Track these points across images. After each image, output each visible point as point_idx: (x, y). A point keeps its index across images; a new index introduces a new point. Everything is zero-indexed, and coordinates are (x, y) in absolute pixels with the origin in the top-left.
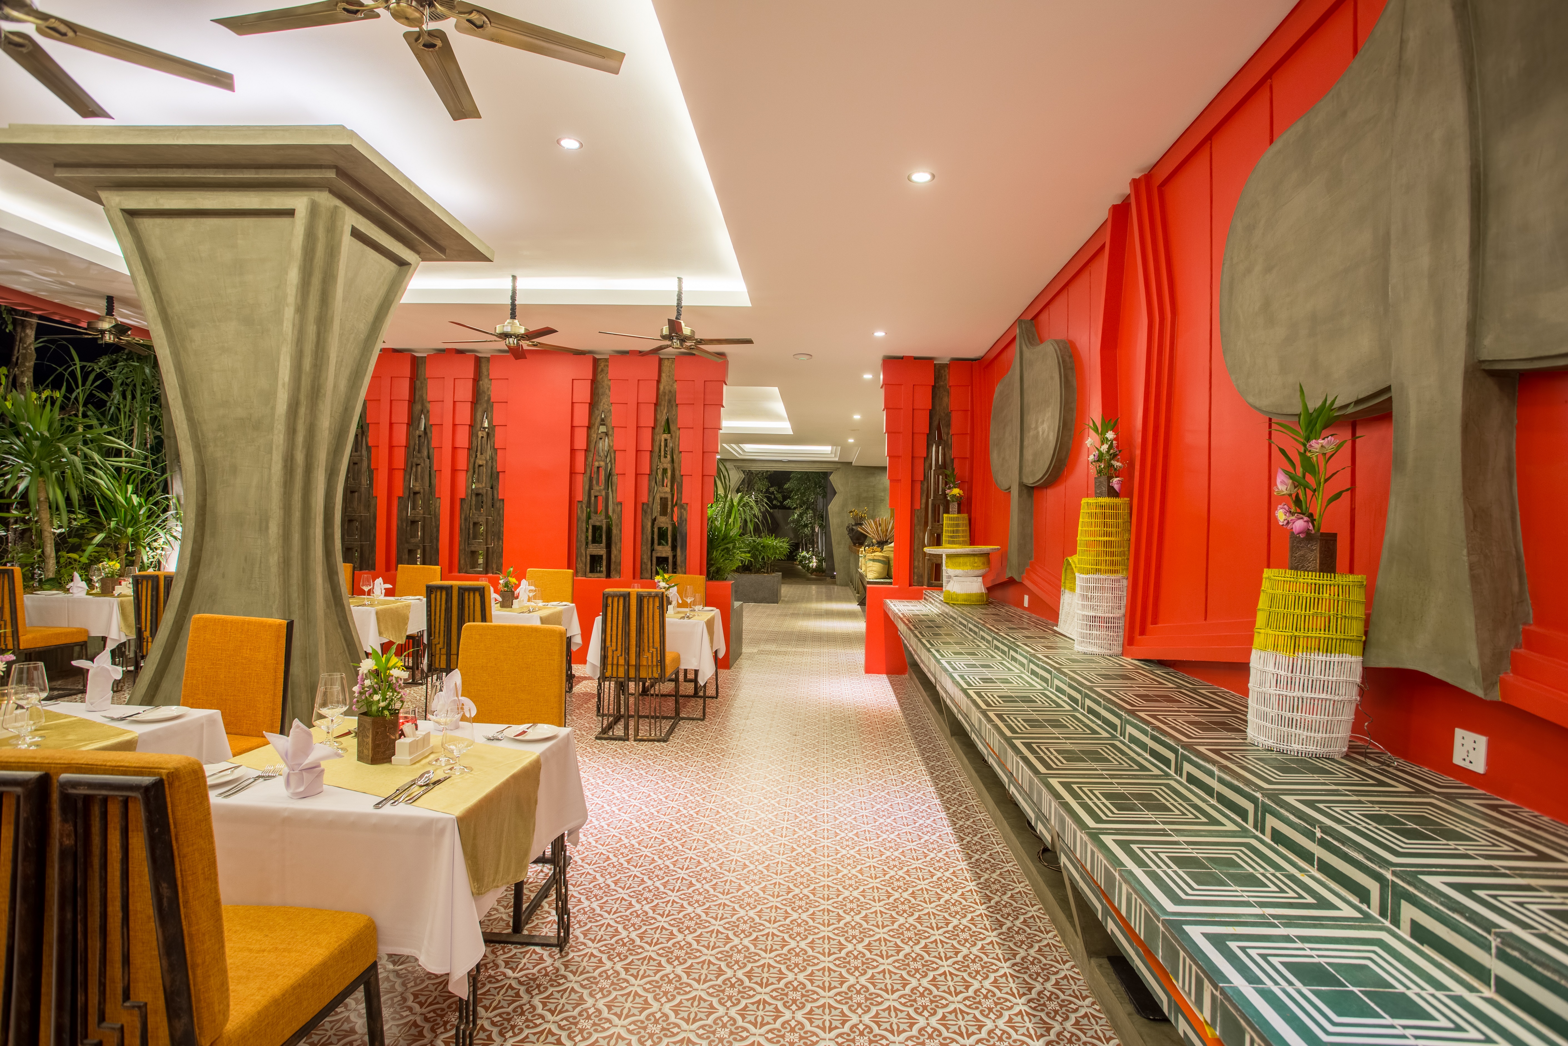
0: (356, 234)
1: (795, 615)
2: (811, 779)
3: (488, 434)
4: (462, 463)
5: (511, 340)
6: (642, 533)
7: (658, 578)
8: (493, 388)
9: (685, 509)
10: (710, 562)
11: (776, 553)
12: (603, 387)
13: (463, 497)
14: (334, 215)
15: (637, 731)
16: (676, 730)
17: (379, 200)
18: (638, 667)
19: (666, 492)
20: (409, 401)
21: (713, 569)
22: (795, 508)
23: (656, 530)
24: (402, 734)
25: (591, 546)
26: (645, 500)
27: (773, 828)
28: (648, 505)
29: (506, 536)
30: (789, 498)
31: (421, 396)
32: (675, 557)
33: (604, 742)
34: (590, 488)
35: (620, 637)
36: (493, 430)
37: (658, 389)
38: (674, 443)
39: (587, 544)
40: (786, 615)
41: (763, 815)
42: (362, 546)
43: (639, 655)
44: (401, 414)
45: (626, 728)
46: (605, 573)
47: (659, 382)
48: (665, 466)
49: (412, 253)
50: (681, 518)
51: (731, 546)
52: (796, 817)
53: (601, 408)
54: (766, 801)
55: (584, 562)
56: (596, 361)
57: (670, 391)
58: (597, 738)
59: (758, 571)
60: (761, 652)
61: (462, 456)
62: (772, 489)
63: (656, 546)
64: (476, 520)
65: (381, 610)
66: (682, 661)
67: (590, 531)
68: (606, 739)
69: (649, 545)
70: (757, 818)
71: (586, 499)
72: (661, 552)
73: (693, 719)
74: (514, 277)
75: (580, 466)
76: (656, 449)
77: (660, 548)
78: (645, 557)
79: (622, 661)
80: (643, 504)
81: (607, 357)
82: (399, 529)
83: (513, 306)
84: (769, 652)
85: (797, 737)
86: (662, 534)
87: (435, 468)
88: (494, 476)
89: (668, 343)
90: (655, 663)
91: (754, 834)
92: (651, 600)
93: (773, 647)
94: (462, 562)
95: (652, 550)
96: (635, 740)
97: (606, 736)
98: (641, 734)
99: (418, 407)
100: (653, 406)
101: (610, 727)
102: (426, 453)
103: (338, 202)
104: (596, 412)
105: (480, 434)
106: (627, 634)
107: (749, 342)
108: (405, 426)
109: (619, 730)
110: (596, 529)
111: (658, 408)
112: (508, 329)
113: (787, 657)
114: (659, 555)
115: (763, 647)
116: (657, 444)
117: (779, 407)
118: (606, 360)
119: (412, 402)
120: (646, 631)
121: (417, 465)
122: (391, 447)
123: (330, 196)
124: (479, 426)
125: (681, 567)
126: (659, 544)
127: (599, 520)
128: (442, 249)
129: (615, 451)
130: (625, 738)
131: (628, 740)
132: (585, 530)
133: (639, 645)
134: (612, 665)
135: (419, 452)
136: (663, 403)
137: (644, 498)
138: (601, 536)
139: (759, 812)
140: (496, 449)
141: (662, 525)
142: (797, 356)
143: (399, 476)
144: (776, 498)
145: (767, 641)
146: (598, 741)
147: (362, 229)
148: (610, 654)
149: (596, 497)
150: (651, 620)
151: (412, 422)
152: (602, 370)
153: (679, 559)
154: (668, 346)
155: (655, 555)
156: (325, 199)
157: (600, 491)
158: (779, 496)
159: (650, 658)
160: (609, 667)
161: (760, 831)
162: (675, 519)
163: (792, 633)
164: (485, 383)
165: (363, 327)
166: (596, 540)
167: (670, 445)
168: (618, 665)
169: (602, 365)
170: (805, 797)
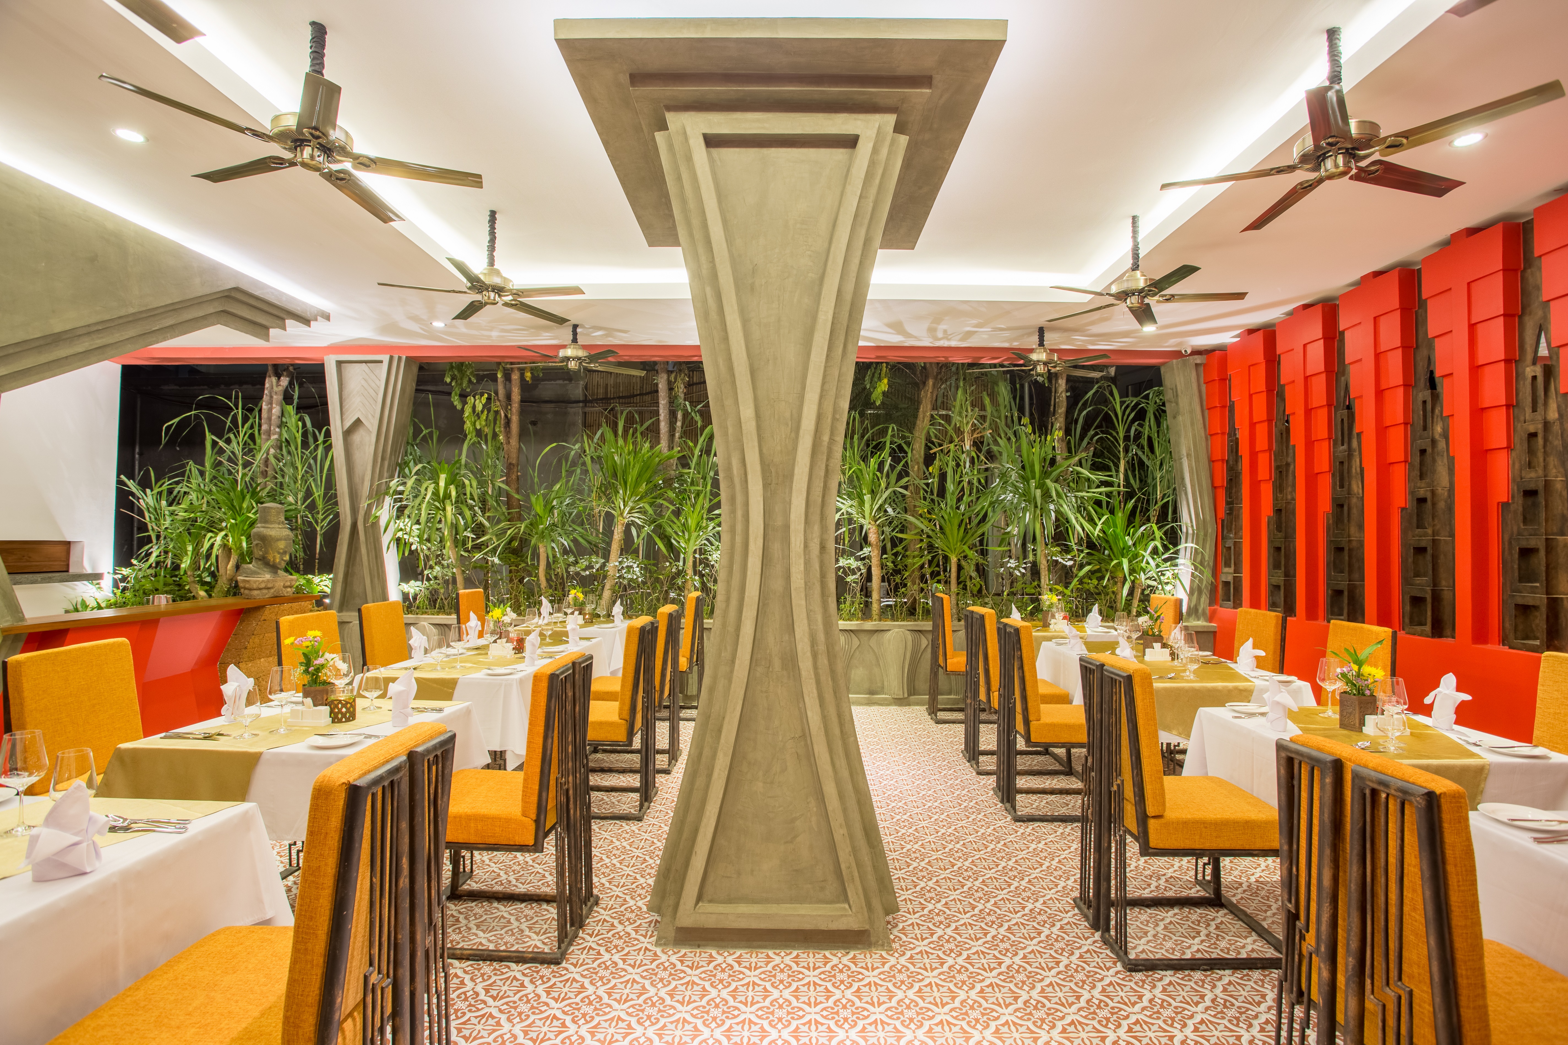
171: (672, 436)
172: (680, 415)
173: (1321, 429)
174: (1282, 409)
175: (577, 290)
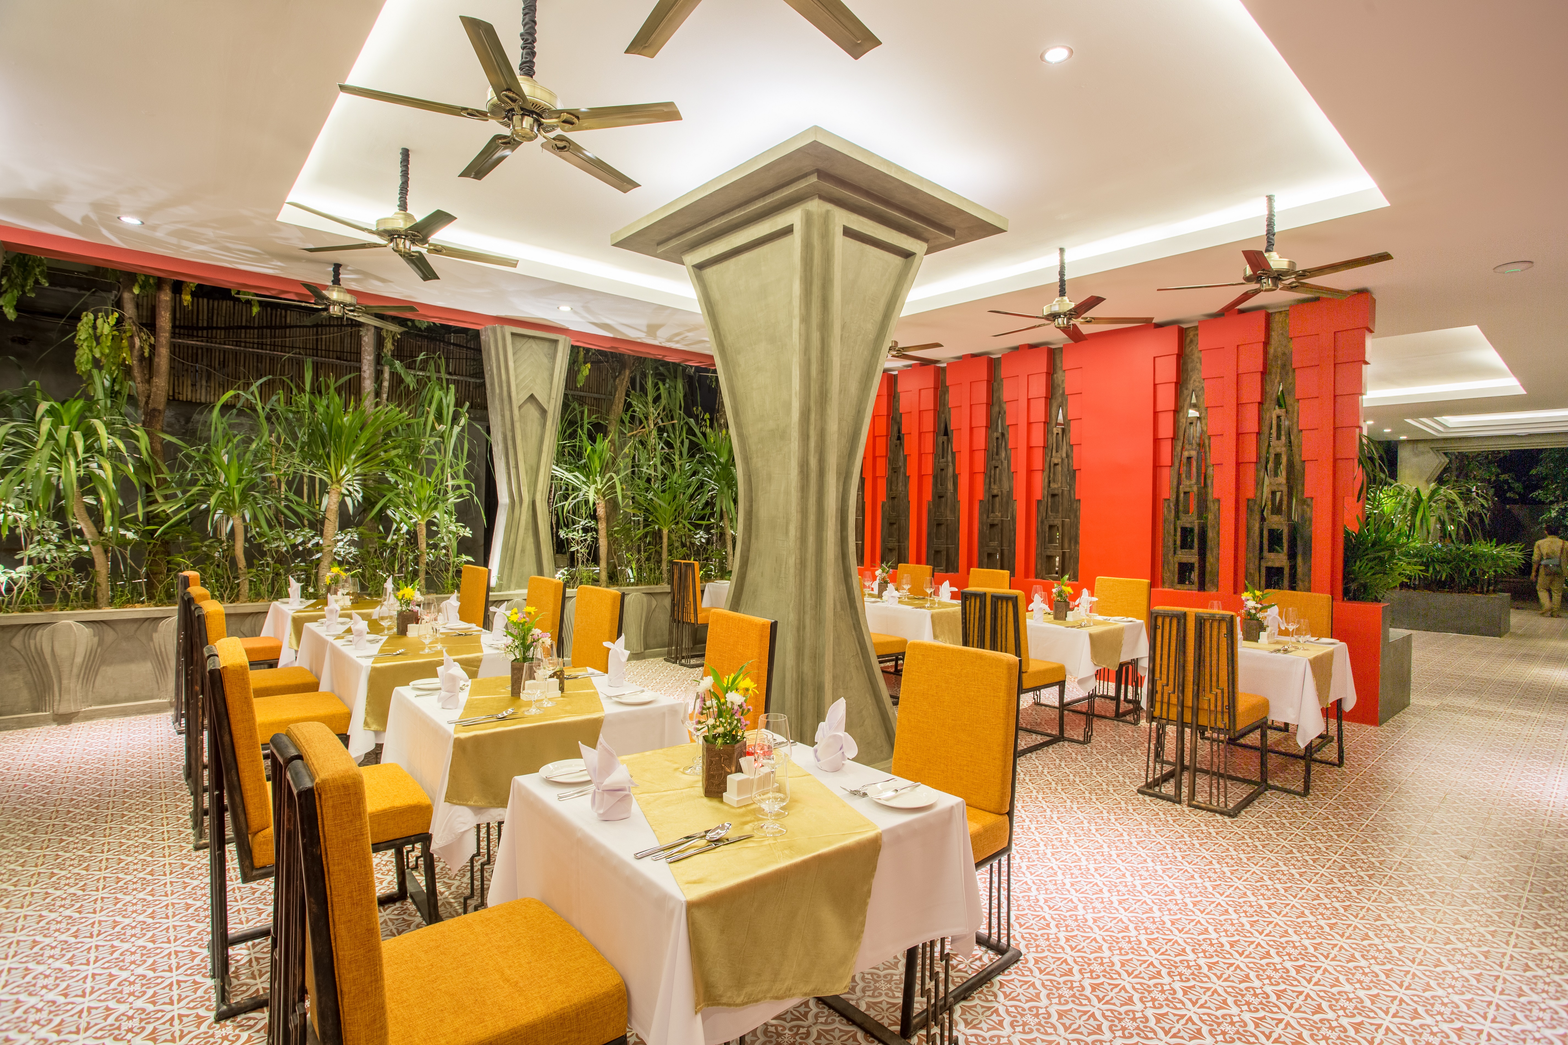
0: (848, 232)
1: (1529, 658)
2: (1474, 950)
3: (1063, 430)
4: (1038, 464)
5: (1060, 320)
6: (1248, 536)
7: (1245, 595)
8: (1067, 380)
9: (1308, 505)
10: (1348, 576)
11: (1499, 566)
12: (1193, 361)
13: (1039, 498)
14: (826, 218)
15: (1192, 794)
16: (1256, 803)
17: (868, 194)
18: (1196, 711)
19: (1280, 484)
20: (987, 404)
21: (1353, 586)
22: (1552, 503)
23: (1266, 533)
24: (739, 770)
25: (1179, 552)
26: (1250, 494)
27: (1358, 1019)
28: (1255, 501)
29: (1081, 539)
30: (1542, 488)
31: (999, 398)
32: (1293, 568)
33: (1147, 798)
34: (1179, 483)
35: (1172, 668)
36: (1069, 425)
37: (1266, 352)
38: (1291, 420)
39: (1175, 549)
40: (1511, 656)
41: (1348, 988)
42: (948, 549)
43: (1197, 695)
44: (981, 419)
45: (1178, 787)
46: (1197, 584)
47: (1266, 343)
48: (1278, 450)
49: (919, 242)
50: (1303, 516)
51: (1386, 554)
52: (1416, 1015)
53: (1191, 387)
54: (1363, 963)
55: (1171, 572)
56: (1182, 333)
57: (1284, 354)
58: (1139, 791)
59: (1463, 590)
60: (1443, 708)
61: (1038, 455)
62: (1503, 477)
63: (1266, 553)
64: (1051, 523)
65: (937, 614)
66: (1272, 709)
67: (1179, 534)
68: (1150, 795)
69: (1257, 552)
70: (1335, 990)
71: (1174, 496)
72: (1273, 560)
73: (1288, 792)
74: (1062, 250)
75: (1165, 457)
76: (1266, 429)
77: (1272, 555)
78: (1251, 566)
79: (1174, 700)
80: (1248, 500)
81: (1196, 324)
82: (981, 533)
83: (1062, 282)
84: (1461, 710)
85: (1470, 863)
86: (1275, 538)
87: (1012, 470)
88: (1072, 474)
89: (1254, 286)
90: (1219, 709)
91: (1317, 1017)
92: (1215, 624)
93: (1470, 702)
94: (1039, 567)
95: (1261, 558)
96: (1189, 805)
97: (1151, 791)
98: (1200, 798)
99: (996, 409)
100: (1259, 376)
101: (1157, 783)
102: (1003, 455)
103: (829, 206)
104: (1185, 392)
105: (1055, 431)
106: (1182, 667)
107: (1385, 257)
108: (984, 429)
109: (1168, 788)
110: (1186, 532)
111: (1267, 378)
112: (1056, 309)
113: (1492, 721)
114: (1270, 564)
115: (1449, 700)
116: (1267, 423)
117: (1491, 356)
118: (1196, 328)
119: (990, 404)
120: (1207, 664)
121: (996, 467)
122: (972, 451)
123: (821, 201)
124: (1054, 423)
125: (1303, 581)
126: (1271, 550)
127: (1191, 520)
128: (950, 231)
129: (1209, 437)
130: (1176, 799)
131: (1180, 802)
132: (1172, 532)
133: (1198, 683)
134: (1162, 702)
135: (997, 454)
136: (1274, 370)
137: (1249, 492)
138: (1193, 541)
139: (1342, 979)
140: (1072, 446)
141: (1275, 527)
142: (1500, 269)
143: (980, 480)
144: (1511, 489)
145: (1461, 691)
146: (1140, 796)
147: (855, 227)
148: (1159, 688)
149: (1185, 493)
150: (1214, 651)
151: (990, 425)
152: (1191, 341)
153: (1300, 571)
154: (1256, 292)
155: (1264, 564)
156: (815, 206)
157: (1190, 486)
158: (1518, 486)
159: (1213, 701)
160: (1158, 706)
161: (1331, 1015)
162: (1295, 517)
163: (1514, 685)
164: (1059, 376)
165: (870, 328)
166: (1185, 544)
167: (1286, 423)
168: (1169, 704)
169: (1191, 334)
170: (1448, 981)
171: (378, 394)
172: (387, 375)
173: (928, 447)
174: (896, 429)
175: (514, 264)
